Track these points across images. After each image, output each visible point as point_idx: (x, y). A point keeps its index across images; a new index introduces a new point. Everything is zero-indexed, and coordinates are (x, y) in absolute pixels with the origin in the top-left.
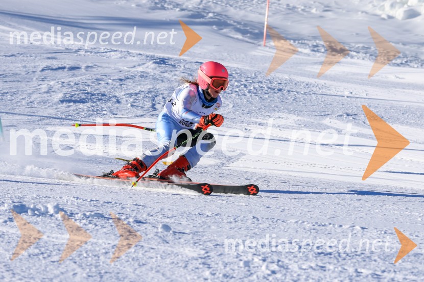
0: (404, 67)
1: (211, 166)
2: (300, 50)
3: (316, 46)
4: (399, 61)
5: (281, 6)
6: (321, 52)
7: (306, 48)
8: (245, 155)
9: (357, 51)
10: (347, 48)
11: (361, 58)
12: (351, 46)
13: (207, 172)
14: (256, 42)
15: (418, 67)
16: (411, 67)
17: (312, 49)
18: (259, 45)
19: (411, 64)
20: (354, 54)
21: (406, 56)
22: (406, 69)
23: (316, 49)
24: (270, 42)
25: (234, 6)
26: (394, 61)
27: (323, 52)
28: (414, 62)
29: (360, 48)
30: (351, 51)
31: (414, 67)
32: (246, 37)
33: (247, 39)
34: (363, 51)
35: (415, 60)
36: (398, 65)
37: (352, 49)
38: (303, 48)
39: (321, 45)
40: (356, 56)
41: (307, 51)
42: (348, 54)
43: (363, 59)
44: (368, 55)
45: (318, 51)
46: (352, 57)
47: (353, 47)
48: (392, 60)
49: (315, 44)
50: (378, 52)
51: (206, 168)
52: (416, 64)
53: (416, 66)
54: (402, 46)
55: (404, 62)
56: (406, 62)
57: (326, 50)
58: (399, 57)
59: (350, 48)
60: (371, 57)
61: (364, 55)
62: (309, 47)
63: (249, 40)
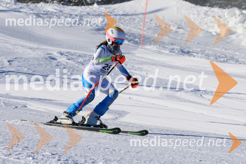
0: (225, 63)
1: (109, 119)
2: (162, 51)
3: (173, 49)
4: (222, 60)
5: (152, 24)
6: (175, 53)
7: (166, 50)
8: (130, 113)
9: (197, 53)
10: (191, 51)
11: (200, 57)
12: (194, 50)
13: (107, 122)
14: (136, 46)
15: (234, 63)
16: (230, 63)
17: (170, 50)
18: (139, 48)
19: (230, 62)
20: (195, 54)
21: (226, 57)
22: (227, 64)
23: (172, 51)
24: (144, 46)
25: (123, 24)
26: (219, 60)
27: (177, 53)
28: (232, 60)
29: (199, 51)
30: (194, 53)
31: (231, 63)
32: (130, 43)
33: (131, 44)
34: (200, 53)
35: (232, 59)
36: (222, 62)
37: (194, 52)
38: (165, 50)
39: (175, 48)
40: (197, 56)
41: (167, 52)
42: (192, 55)
43: (201, 58)
44: (204, 55)
45: (173, 52)
46: (194, 56)
47: (195, 50)
48: (218, 59)
49: (172, 48)
50: (209, 54)
51: (107, 120)
52: (233, 61)
53: (233, 63)
54: (224, 51)
55: (225, 60)
56: (227, 60)
57: (179, 52)
58: (223, 57)
59: (193, 51)
60: (206, 56)
61: (201, 55)
62: (169, 50)
63: (132, 45)
